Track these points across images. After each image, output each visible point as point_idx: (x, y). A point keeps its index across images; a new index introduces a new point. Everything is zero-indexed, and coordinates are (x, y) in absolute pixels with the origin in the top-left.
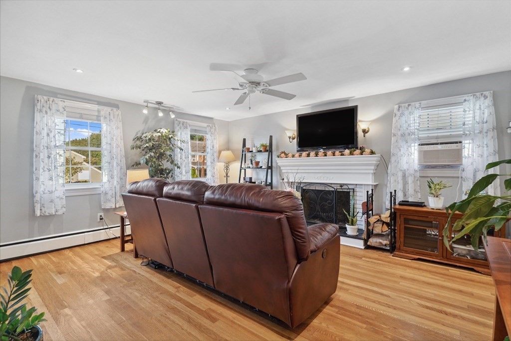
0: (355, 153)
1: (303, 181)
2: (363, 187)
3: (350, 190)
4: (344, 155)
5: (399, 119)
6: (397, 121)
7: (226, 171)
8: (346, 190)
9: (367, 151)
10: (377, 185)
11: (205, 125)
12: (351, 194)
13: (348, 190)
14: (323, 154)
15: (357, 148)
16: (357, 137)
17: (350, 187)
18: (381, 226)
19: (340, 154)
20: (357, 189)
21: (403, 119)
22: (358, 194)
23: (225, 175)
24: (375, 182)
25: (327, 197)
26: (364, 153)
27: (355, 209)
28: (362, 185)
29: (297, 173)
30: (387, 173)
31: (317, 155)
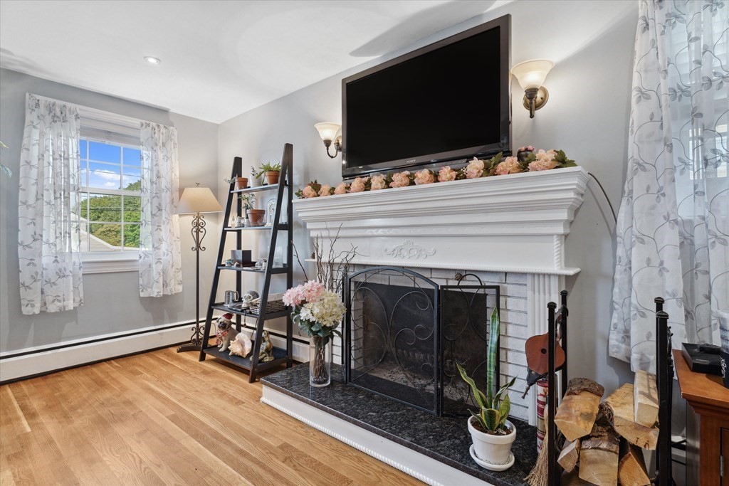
0: (501, 166)
1: (354, 261)
2: (529, 280)
3: (487, 291)
4: (465, 177)
5: (663, 33)
6: (654, 41)
7: (195, 234)
8: (474, 291)
9: (545, 155)
10: (577, 275)
11: (135, 122)
12: (490, 302)
13: (481, 291)
14: (407, 181)
15: (508, 153)
16: (508, 122)
17: (487, 280)
18: (616, 465)
19: (454, 174)
20: (510, 288)
21: (680, 34)
22: (511, 304)
23: (195, 246)
24: (567, 265)
25: (415, 313)
26: (532, 164)
27: (502, 353)
28: (524, 274)
29: (337, 238)
30: (614, 236)
31: (388, 183)
